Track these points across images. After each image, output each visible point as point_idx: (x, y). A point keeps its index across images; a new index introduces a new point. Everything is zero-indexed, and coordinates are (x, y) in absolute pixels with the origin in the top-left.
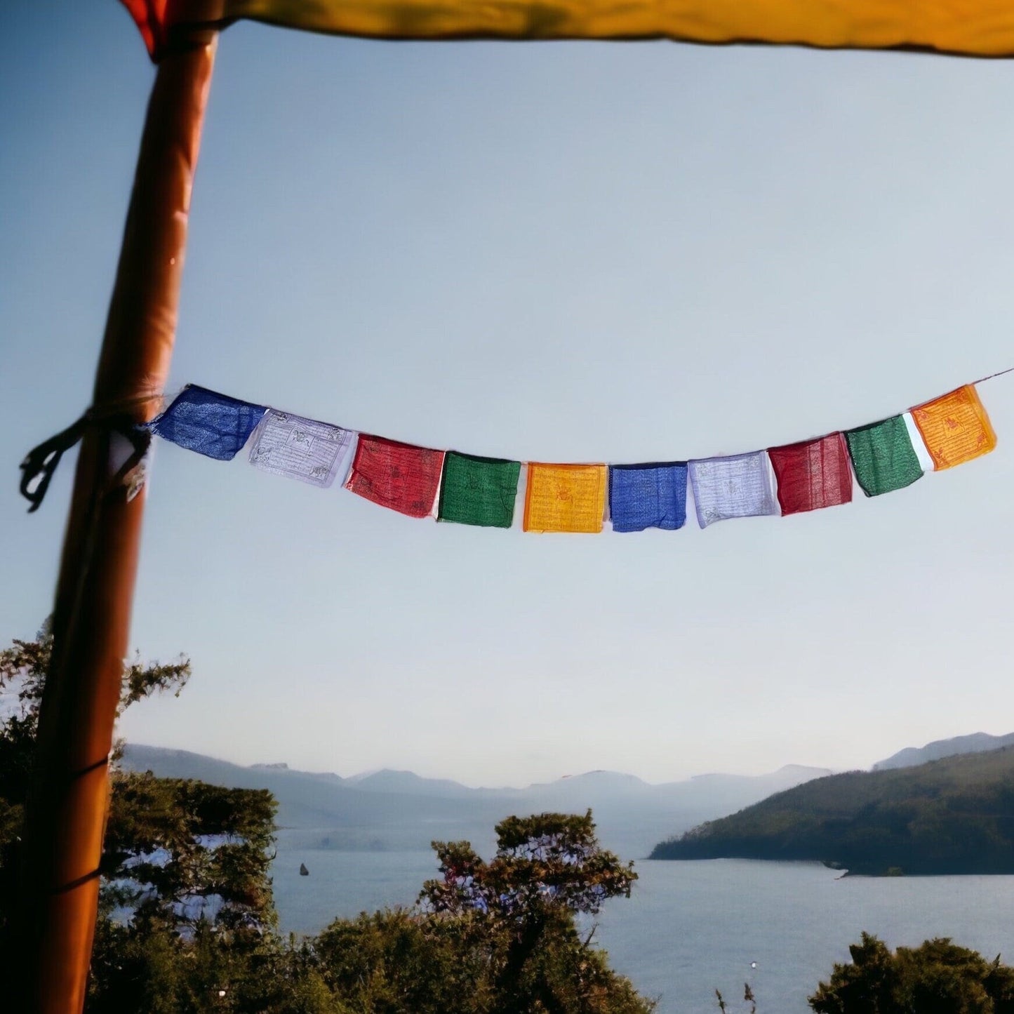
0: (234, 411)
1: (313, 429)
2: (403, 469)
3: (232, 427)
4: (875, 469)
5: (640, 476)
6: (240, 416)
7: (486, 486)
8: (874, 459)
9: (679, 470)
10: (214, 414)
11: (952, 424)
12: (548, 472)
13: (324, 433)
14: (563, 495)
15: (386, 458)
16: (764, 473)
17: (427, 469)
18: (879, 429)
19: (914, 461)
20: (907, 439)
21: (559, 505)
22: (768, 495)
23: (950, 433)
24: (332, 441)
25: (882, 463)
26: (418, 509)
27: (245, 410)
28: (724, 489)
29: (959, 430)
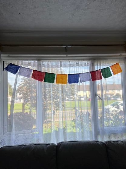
0: (16, 67)
1: (27, 69)
2: (39, 75)
3: (16, 69)
4: (105, 75)
5: (72, 76)
6: (17, 68)
7: (51, 77)
8: (105, 73)
9: (78, 75)
10: (13, 67)
11: (116, 68)
12: (59, 75)
13: (28, 70)
14: (61, 78)
15: (37, 73)
16: (90, 75)
17: (43, 75)
18: (106, 69)
19: (111, 73)
20: (110, 70)
21: (61, 80)
22: (90, 78)
23: (116, 69)
24: (29, 71)
25: (106, 74)
26: (41, 80)
27: (17, 67)
28: (84, 77)
29: (117, 69)
